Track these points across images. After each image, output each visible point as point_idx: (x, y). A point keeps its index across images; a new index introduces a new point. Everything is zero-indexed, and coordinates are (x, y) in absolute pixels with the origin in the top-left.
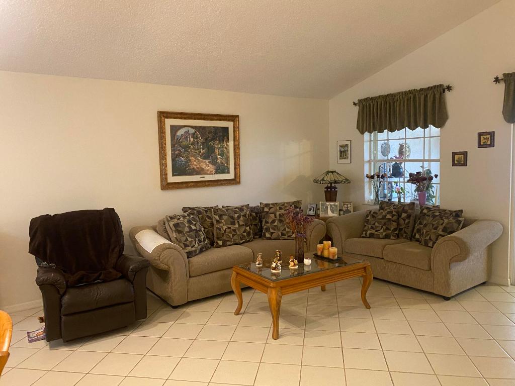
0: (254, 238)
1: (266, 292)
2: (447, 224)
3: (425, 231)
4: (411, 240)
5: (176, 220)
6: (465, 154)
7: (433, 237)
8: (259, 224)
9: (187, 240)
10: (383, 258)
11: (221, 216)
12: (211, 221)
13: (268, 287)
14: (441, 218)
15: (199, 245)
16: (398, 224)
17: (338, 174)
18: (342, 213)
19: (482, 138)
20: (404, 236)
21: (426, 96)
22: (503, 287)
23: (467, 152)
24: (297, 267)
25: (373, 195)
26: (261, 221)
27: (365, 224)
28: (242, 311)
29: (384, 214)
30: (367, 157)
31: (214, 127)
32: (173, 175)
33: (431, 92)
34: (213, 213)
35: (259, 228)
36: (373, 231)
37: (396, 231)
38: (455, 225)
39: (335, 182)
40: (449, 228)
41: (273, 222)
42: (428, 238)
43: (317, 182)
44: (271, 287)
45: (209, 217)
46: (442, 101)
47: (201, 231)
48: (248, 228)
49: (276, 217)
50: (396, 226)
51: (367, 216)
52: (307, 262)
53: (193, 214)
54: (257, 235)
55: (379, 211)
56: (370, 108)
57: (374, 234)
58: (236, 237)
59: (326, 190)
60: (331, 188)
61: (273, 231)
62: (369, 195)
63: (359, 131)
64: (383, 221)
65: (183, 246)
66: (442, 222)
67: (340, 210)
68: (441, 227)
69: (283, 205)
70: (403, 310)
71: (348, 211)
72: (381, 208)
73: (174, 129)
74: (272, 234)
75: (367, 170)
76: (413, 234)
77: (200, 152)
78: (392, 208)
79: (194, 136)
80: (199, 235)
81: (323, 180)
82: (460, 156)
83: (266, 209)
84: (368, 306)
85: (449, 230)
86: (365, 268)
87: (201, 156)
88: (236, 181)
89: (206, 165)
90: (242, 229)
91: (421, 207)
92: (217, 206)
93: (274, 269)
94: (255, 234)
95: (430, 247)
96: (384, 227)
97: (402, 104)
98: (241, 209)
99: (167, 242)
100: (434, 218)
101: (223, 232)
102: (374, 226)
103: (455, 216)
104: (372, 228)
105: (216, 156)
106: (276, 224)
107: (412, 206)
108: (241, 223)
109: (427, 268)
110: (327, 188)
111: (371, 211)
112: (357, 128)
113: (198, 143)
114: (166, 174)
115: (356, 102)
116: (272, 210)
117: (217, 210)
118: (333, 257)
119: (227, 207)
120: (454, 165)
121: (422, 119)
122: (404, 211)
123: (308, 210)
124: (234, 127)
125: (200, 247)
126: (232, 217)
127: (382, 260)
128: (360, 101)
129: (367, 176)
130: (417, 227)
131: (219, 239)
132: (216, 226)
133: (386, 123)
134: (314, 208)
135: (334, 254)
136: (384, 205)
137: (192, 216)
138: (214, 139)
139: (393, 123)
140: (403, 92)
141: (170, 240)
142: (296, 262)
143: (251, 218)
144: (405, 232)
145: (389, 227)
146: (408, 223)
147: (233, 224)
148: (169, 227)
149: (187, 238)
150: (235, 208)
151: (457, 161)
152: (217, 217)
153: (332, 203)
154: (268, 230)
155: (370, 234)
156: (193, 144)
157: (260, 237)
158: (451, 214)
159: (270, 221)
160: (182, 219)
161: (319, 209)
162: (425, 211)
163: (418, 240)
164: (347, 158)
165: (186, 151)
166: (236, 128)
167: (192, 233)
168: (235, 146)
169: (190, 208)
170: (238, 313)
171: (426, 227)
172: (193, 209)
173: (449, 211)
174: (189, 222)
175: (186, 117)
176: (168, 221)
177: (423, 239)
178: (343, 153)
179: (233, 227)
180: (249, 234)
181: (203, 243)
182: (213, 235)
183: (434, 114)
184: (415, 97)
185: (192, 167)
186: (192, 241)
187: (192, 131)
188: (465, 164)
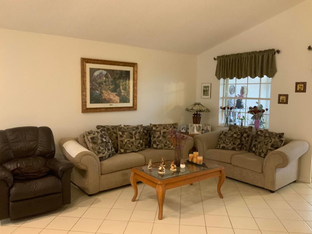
0: (145, 148)
1: (155, 187)
2: (274, 142)
3: (259, 146)
4: (249, 151)
5: (92, 135)
6: (287, 96)
7: (265, 151)
8: (149, 138)
9: (100, 149)
10: (231, 164)
11: (123, 132)
12: (116, 135)
13: (156, 184)
14: (270, 138)
15: (108, 152)
16: (241, 141)
17: (202, 105)
18: (203, 132)
19: (298, 86)
20: (245, 149)
21: (263, 56)
22: (307, 184)
23: (288, 95)
24: (176, 170)
25: (224, 120)
26: (150, 136)
27: (219, 140)
28: (137, 198)
29: (232, 133)
30: (221, 95)
31: (120, 71)
32: (91, 103)
33: (266, 53)
34: (118, 130)
35: (149, 141)
36: (224, 145)
37: (240, 145)
38: (279, 143)
39: (200, 111)
40: (275, 145)
41: (159, 137)
42: (261, 151)
43: (188, 111)
44: (159, 184)
45: (115, 133)
46: (273, 60)
47: (109, 142)
48: (141, 141)
49: (160, 134)
50: (240, 143)
51: (221, 135)
52: (182, 166)
53: (104, 131)
54: (147, 146)
55: (229, 131)
56: (225, 62)
57: (225, 147)
58: (133, 147)
59: (193, 116)
60: (197, 114)
61: (158, 144)
62: (221, 121)
63: (217, 77)
64: (231, 139)
65: (97, 153)
66: (270, 140)
67: (202, 130)
68: (270, 144)
69: (166, 126)
70: (245, 199)
71: (207, 131)
72: (230, 129)
73: (92, 71)
74: (158, 145)
75: (221, 104)
76: (251, 148)
77: (110, 87)
78: (237, 130)
79: (106, 76)
80: (108, 145)
81: (192, 109)
82: (284, 97)
83: (154, 128)
84: (221, 196)
85: (275, 147)
86: (220, 171)
87: (110, 90)
88: (133, 108)
89: (113, 96)
90: (138, 142)
91: (257, 130)
92: (121, 125)
93: (161, 171)
94: (146, 145)
95: (262, 157)
96: (232, 142)
97: (246, 61)
98: (137, 128)
99: (85, 150)
100: (265, 138)
101: (124, 143)
102: (225, 142)
103: (279, 137)
104: (224, 143)
105: (120, 90)
106: (160, 138)
107: (251, 129)
108: (137, 137)
109: (260, 171)
110: (194, 114)
111: (223, 132)
112: (216, 75)
113: (108, 81)
114: (86, 102)
115: (216, 57)
116: (158, 129)
117: (121, 128)
118: (200, 163)
119: (128, 126)
120: (279, 103)
121: (259, 71)
122: (245, 132)
123: (181, 129)
124: (134, 71)
125: (108, 154)
126: (131, 134)
127: (231, 165)
128: (218, 57)
129: (221, 108)
130: (253, 143)
131: (121, 148)
132: (119, 139)
133: (235, 73)
134: (185, 128)
135: (200, 161)
136: (232, 128)
137: (103, 132)
138: (119, 78)
139: (240, 73)
140: (247, 53)
141: (88, 148)
142: (175, 166)
143: (143, 134)
144: (245, 146)
145: (235, 143)
146: (248, 140)
147: (132, 138)
148: (87, 140)
149: (99, 147)
150: (133, 127)
151: (281, 100)
152: (121, 133)
153: (197, 125)
154: (155, 142)
155: (222, 147)
156: (105, 82)
157: (149, 147)
158: (276, 136)
159: (157, 136)
160: (96, 134)
161: (188, 129)
162: (259, 133)
163: (254, 152)
164: (208, 95)
165: (100, 86)
166: (135, 72)
167: (104, 144)
168: (134, 84)
169: (102, 126)
170: (134, 200)
171: (260, 143)
172: (104, 127)
173: (275, 133)
174: (102, 136)
175: (101, 62)
176: (87, 135)
177: (257, 151)
178: (206, 91)
179: (131, 140)
180: (142, 145)
181: (110, 151)
182: (118, 145)
183: (267, 69)
184: (255, 56)
185: (104, 98)
186: (103, 149)
187: (105, 73)
188: (286, 103)
